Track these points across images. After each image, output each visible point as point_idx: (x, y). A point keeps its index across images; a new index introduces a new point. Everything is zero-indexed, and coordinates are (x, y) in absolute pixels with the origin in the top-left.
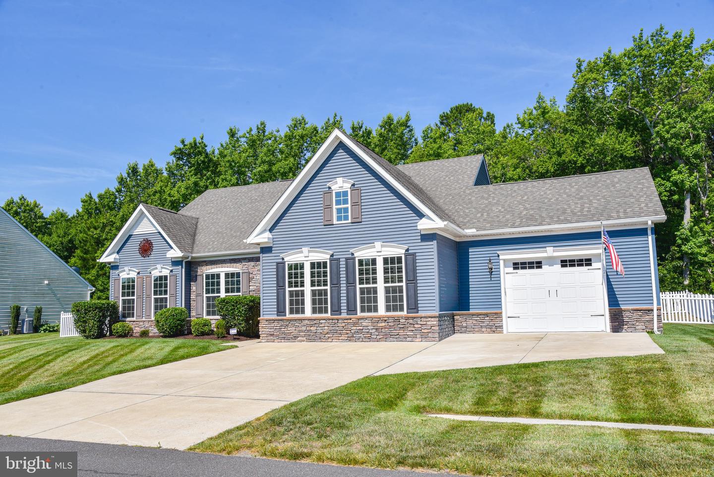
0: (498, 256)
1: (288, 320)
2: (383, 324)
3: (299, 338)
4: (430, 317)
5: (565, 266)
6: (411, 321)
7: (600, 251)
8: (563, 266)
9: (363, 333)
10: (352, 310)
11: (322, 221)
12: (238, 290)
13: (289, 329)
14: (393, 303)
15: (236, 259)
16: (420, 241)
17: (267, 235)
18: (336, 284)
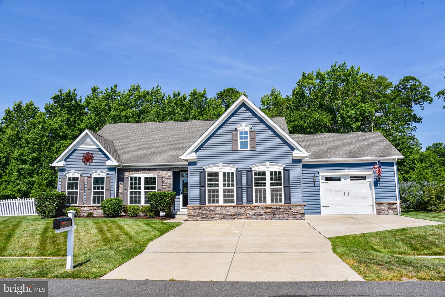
0: (319, 173)
1: (208, 207)
2: (270, 210)
3: (215, 218)
4: (298, 206)
5: (353, 180)
6: (287, 208)
7: (372, 173)
8: (351, 180)
9: (257, 215)
10: (250, 201)
11: (231, 148)
12: (154, 188)
13: (208, 212)
14: (276, 197)
15: (153, 168)
16: (292, 163)
17: (194, 154)
18: (239, 185)
